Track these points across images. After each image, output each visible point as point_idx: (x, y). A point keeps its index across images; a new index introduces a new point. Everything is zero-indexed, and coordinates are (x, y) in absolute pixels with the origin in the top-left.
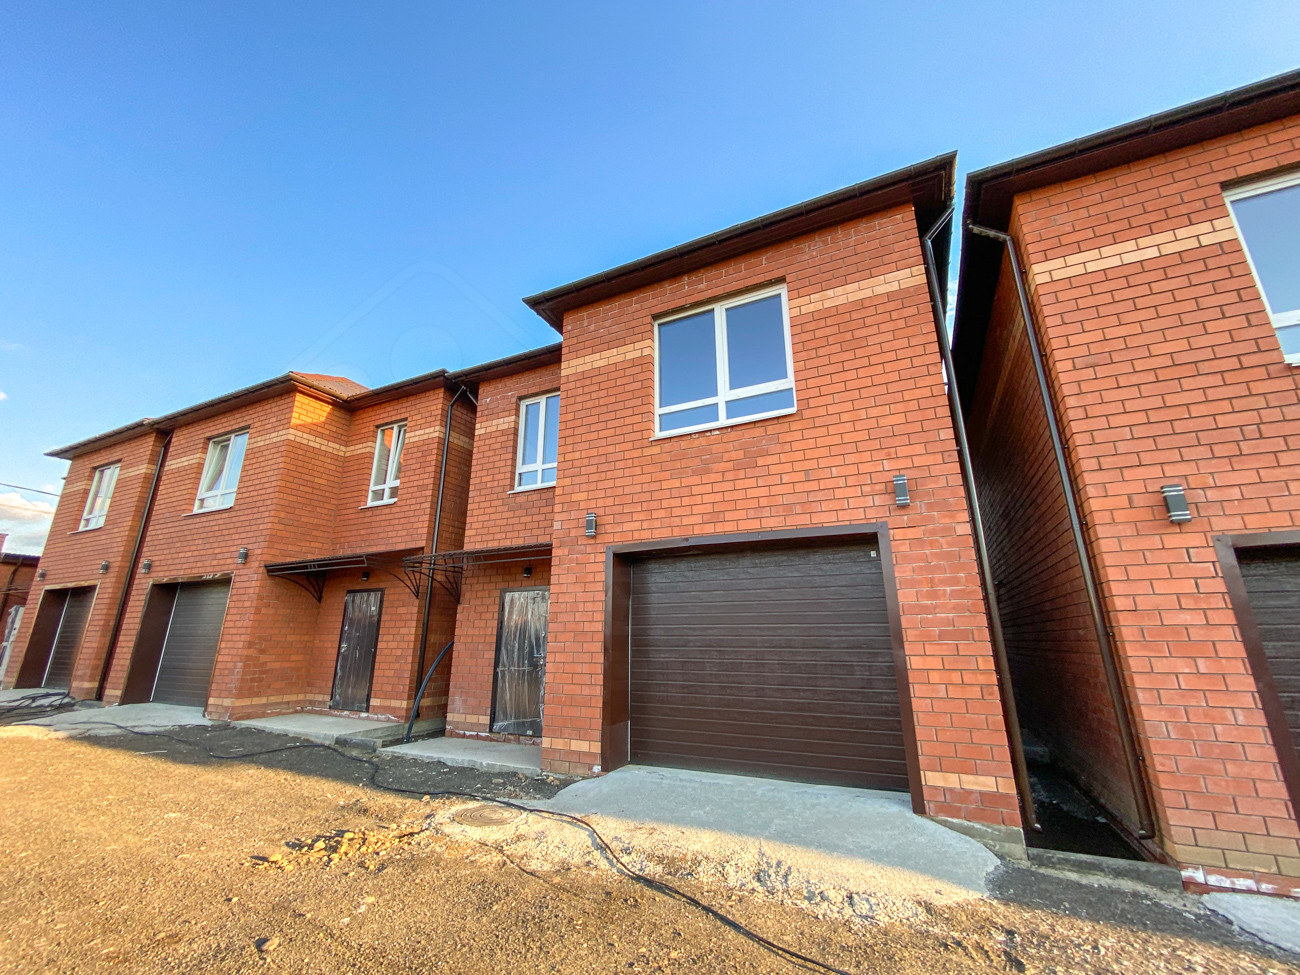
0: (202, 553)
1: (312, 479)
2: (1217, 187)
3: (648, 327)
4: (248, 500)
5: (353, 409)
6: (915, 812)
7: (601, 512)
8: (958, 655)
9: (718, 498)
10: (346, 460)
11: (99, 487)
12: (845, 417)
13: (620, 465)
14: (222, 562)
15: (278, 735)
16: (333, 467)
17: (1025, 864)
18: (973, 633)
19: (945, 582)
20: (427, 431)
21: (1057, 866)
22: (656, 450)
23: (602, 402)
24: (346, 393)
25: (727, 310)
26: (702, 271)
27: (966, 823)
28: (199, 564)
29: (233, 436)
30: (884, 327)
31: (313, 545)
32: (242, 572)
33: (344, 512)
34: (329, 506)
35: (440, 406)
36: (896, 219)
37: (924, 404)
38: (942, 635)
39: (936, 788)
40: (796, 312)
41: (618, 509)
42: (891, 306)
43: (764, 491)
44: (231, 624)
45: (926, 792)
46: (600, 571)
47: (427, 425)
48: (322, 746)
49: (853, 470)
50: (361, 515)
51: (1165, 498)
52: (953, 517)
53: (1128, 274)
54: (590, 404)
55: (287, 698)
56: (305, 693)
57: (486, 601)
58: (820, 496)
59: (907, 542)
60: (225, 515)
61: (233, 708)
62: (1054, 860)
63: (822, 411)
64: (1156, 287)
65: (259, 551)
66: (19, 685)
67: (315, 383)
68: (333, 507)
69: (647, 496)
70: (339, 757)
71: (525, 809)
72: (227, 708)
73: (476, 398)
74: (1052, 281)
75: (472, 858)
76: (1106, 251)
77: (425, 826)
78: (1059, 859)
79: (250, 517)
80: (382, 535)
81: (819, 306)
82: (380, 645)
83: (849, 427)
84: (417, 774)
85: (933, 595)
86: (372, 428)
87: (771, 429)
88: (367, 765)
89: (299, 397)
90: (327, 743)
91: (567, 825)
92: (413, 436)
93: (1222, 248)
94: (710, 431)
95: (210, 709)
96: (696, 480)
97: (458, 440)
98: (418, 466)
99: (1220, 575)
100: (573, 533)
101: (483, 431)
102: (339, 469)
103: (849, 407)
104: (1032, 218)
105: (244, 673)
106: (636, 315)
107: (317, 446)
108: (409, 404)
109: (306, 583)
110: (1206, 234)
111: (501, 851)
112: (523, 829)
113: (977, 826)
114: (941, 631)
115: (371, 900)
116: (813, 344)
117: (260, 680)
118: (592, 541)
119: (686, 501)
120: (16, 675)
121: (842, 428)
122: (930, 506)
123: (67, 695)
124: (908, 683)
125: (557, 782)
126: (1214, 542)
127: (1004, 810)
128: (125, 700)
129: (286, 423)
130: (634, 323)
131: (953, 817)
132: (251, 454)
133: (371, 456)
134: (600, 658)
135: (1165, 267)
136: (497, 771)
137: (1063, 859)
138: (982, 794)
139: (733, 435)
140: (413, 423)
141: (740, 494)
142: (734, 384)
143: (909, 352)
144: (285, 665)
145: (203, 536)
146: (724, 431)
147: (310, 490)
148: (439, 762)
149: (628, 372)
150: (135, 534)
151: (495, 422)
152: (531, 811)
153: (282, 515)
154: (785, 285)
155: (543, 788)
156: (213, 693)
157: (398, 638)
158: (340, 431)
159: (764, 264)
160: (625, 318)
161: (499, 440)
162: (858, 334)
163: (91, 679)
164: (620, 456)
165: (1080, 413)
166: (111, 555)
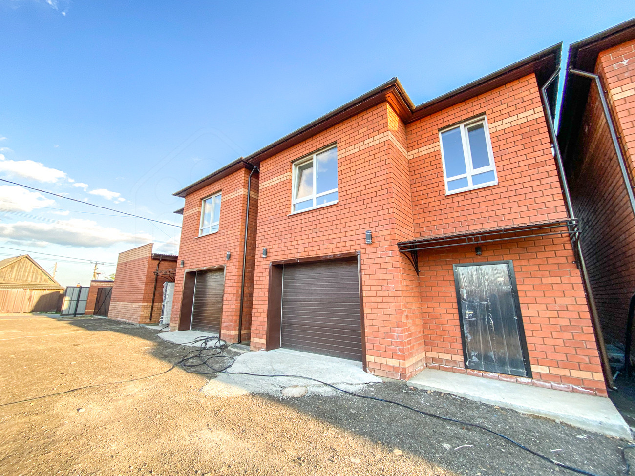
29: (314, 156)
32: (368, 251)
65: (386, 233)
82: (524, 313)
86: (431, 133)
95: (369, 365)
123: (218, 338)
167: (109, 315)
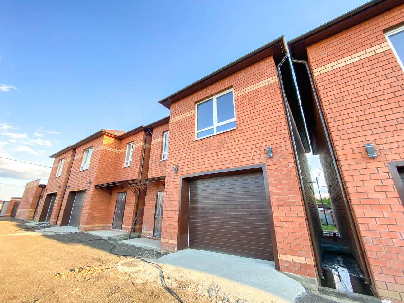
0: (81, 182)
1: (109, 160)
2: (382, 31)
3: (193, 106)
4: (92, 167)
5: (120, 139)
6: (276, 270)
7: (179, 165)
8: (291, 211)
9: (213, 158)
10: (119, 154)
11: (61, 165)
12: (251, 129)
13: (185, 150)
14: (85, 185)
15: (94, 236)
16: (115, 156)
17: (317, 293)
18: (295, 203)
19: (285, 184)
20: (139, 144)
21: (330, 294)
22: (195, 144)
23: (180, 130)
24: (118, 134)
25: (217, 98)
26: (209, 87)
27: (295, 275)
28: (80, 186)
29: (90, 149)
30: (264, 98)
31: (109, 179)
32: (89, 187)
33: (118, 169)
34: (114, 168)
35: (143, 136)
36: (267, 62)
37: (277, 122)
38: (285, 203)
39: (284, 261)
40: (236, 96)
41: (184, 164)
42: (266, 90)
43: (226, 155)
44: (85, 203)
45: (280, 261)
46: (179, 184)
47: (139, 142)
48: (104, 240)
49: (254, 146)
50: (122, 170)
51: (366, 148)
52: (288, 161)
53: (348, 68)
54: (177, 132)
55: (101, 225)
56: (106, 223)
57: (153, 195)
58: (243, 156)
59: (272, 170)
60: (86, 171)
61: (85, 227)
62: (329, 292)
63: (244, 127)
64: (359, 71)
65: (93, 181)
66: (40, 221)
67: (109, 132)
68: (115, 168)
69: (192, 159)
70: (106, 243)
71: (147, 262)
72: (83, 227)
73: (152, 132)
74: (321, 74)
75: (119, 278)
76: (340, 61)
77: (113, 266)
78: (330, 291)
79: (92, 172)
80: (127, 176)
81: (243, 93)
82: (125, 209)
83: (253, 132)
84: (125, 249)
85: (281, 189)
86: (126, 144)
87: (229, 135)
88: (113, 246)
89: (105, 137)
90: (106, 239)
91: (155, 268)
92: (136, 146)
93: (384, 53)
94: (210, 137)
95: (80, 228)
96: (206, 153)
97: (147, 146)
98: (136, 154)
99: (391, 178)
100: (171, 172)
101: (153, 143)
102: (117, 157)
103: (253, 125)
104: (313, 53)
105: (88, 217)
106: (190, 103)
107: (110, 150)
108: (135, 136)
109: (107, 190)
110: (378, 49)
111: (130, 276)
112: (141, 269)
113: (299, 276)
114: (284, 202)
115: (78, 289)
116: (242, 106)
117: (93, 219)
118: (176, 175)
119: (203, 160)
120: (39, 218)
121: (250, 132)
122: (280, 157)
123: (49, 223)
124: (273, 221)
125: (164, 253)
126: (387, 165)
127: (309, 271)
128: (62, 225)
129: (102, 144)
130: (189, 105)
131: (290, 272)
132: (93, 154)
133: (125, 152)
134: (178, 212)
135: (362, 64)
136: (148, 249)
137: (332, 292)
138: (300, 264)
139: (217, 137)
140: (136, 142)
141: (219, 157)
142: (219, 121)
143: (272, 105)
144: (100, 215)
145: (81, 177)
146: (215, 136)
147: (108, 163)
148: (133, 245)
149: (187, 121)
150: (67, 178)
151: (157, 140)
152: (148, 262)
153: (100, 170)
154: (233, 88)
155: (158, 255)
156: (81, 223)
157: (130, 207)
158: (117, 146)
159: (227, 82)
160: (187, 104)
161: (158, 145)
162: (255, 101)
163: (55, 219)
164: (184, 147)
165: (332, 120)
166: (61, 184)
167: (16, 217)
